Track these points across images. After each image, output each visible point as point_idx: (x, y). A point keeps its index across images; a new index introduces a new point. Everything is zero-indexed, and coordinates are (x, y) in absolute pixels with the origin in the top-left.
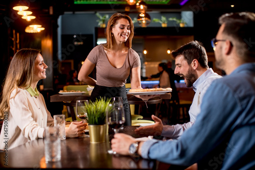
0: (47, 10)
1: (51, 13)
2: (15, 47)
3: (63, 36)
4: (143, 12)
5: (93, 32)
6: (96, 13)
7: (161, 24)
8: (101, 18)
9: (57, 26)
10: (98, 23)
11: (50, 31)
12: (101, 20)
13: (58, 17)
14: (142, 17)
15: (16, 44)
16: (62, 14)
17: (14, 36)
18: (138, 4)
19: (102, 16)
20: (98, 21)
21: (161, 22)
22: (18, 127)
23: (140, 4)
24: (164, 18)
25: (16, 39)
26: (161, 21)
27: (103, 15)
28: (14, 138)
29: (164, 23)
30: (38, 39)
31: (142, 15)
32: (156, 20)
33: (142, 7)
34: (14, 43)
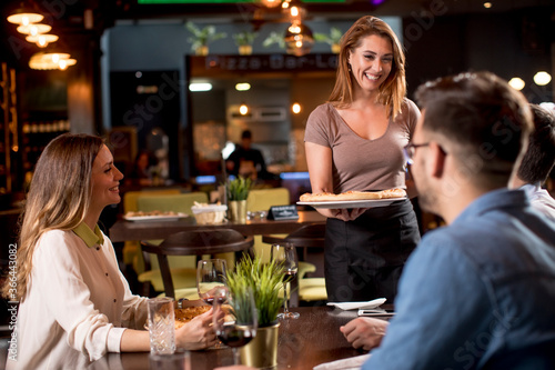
0: (78, 20)
1: (89, 24)
2: (6, 100)
3: (113, 75)
4: (298, 22)
5: (181, 65)
6: (184, 22)
7: (329, 46)
8: (198, 33)
9: (100, 54)
10: (190, 45)
11: (87, 66)
12: (197, 39)
13: (101, 34)
14: (294, 35)
15: (10, 94)
16: (111, 25)
17: (5, 77)
18: (285, 5)
19: (201, 29)
20: (191, 40)
21: (329, 42)
22: (56, 323)
23: (291, 4)
24: (336, 33)
25: (9, 84)
26: (330, 38)
27: (202, 27)
28: (45, 349)
29: (336, 43)
30: (58, 84)
31: (295, 29)
32: (319, 37)
33: (295, 11)
34: (5, 93)
